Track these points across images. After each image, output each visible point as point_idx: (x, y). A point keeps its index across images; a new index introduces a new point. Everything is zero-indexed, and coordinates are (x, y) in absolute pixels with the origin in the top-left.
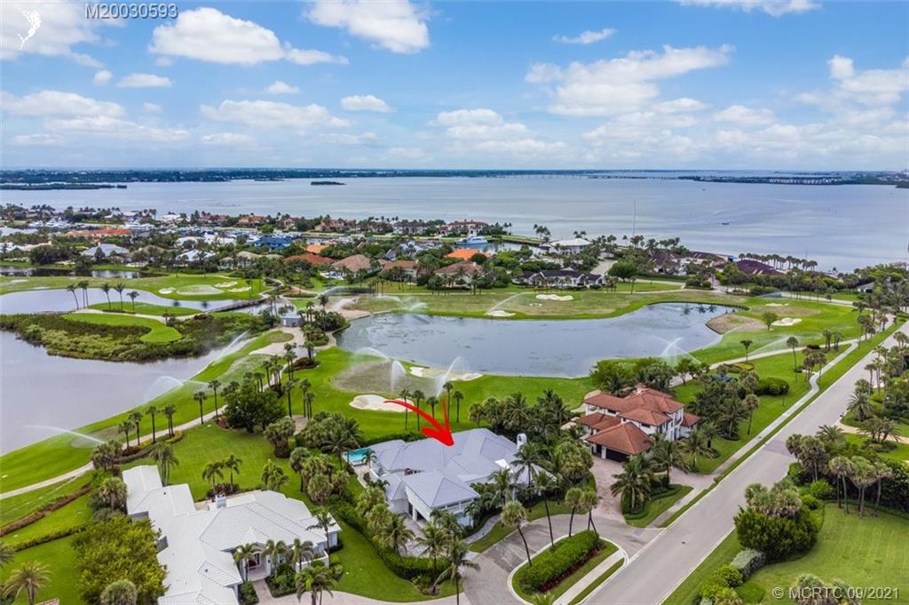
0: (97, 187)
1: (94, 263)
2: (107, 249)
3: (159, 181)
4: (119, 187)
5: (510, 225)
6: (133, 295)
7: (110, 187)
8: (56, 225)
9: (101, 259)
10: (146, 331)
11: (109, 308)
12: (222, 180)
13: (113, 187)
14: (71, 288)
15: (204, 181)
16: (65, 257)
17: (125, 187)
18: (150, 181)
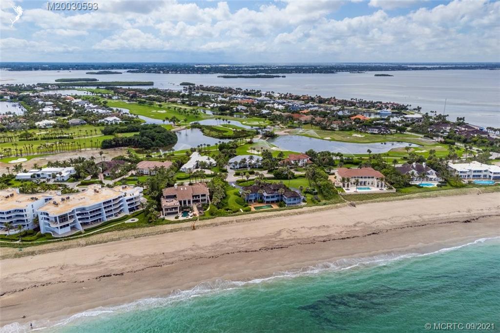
0: (273, 77)
1: (235, 112)
2: (239, 107)
3: (304, 73)
4: (283, 77)
5: (410, 106)
6: (229, 122)
7: (279, 77)
8: (239, 96)
9: (237, 111)
10: (226, 132)
11: (224, 126)
12: (333, 72)
13: (280, 77)
14: (216, 119)
15: (324, 73)
16: (229, 110)
17: (285, 77)
18: (300, 73)
